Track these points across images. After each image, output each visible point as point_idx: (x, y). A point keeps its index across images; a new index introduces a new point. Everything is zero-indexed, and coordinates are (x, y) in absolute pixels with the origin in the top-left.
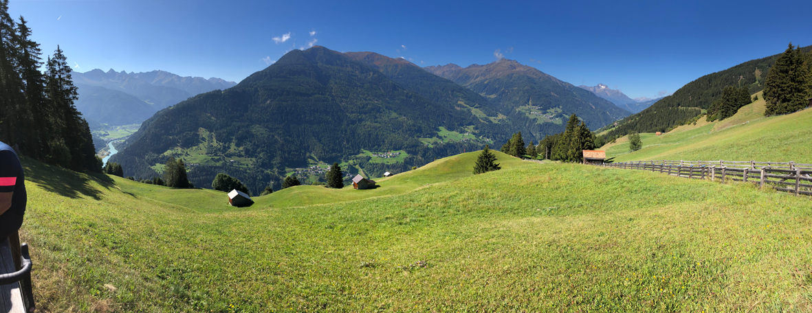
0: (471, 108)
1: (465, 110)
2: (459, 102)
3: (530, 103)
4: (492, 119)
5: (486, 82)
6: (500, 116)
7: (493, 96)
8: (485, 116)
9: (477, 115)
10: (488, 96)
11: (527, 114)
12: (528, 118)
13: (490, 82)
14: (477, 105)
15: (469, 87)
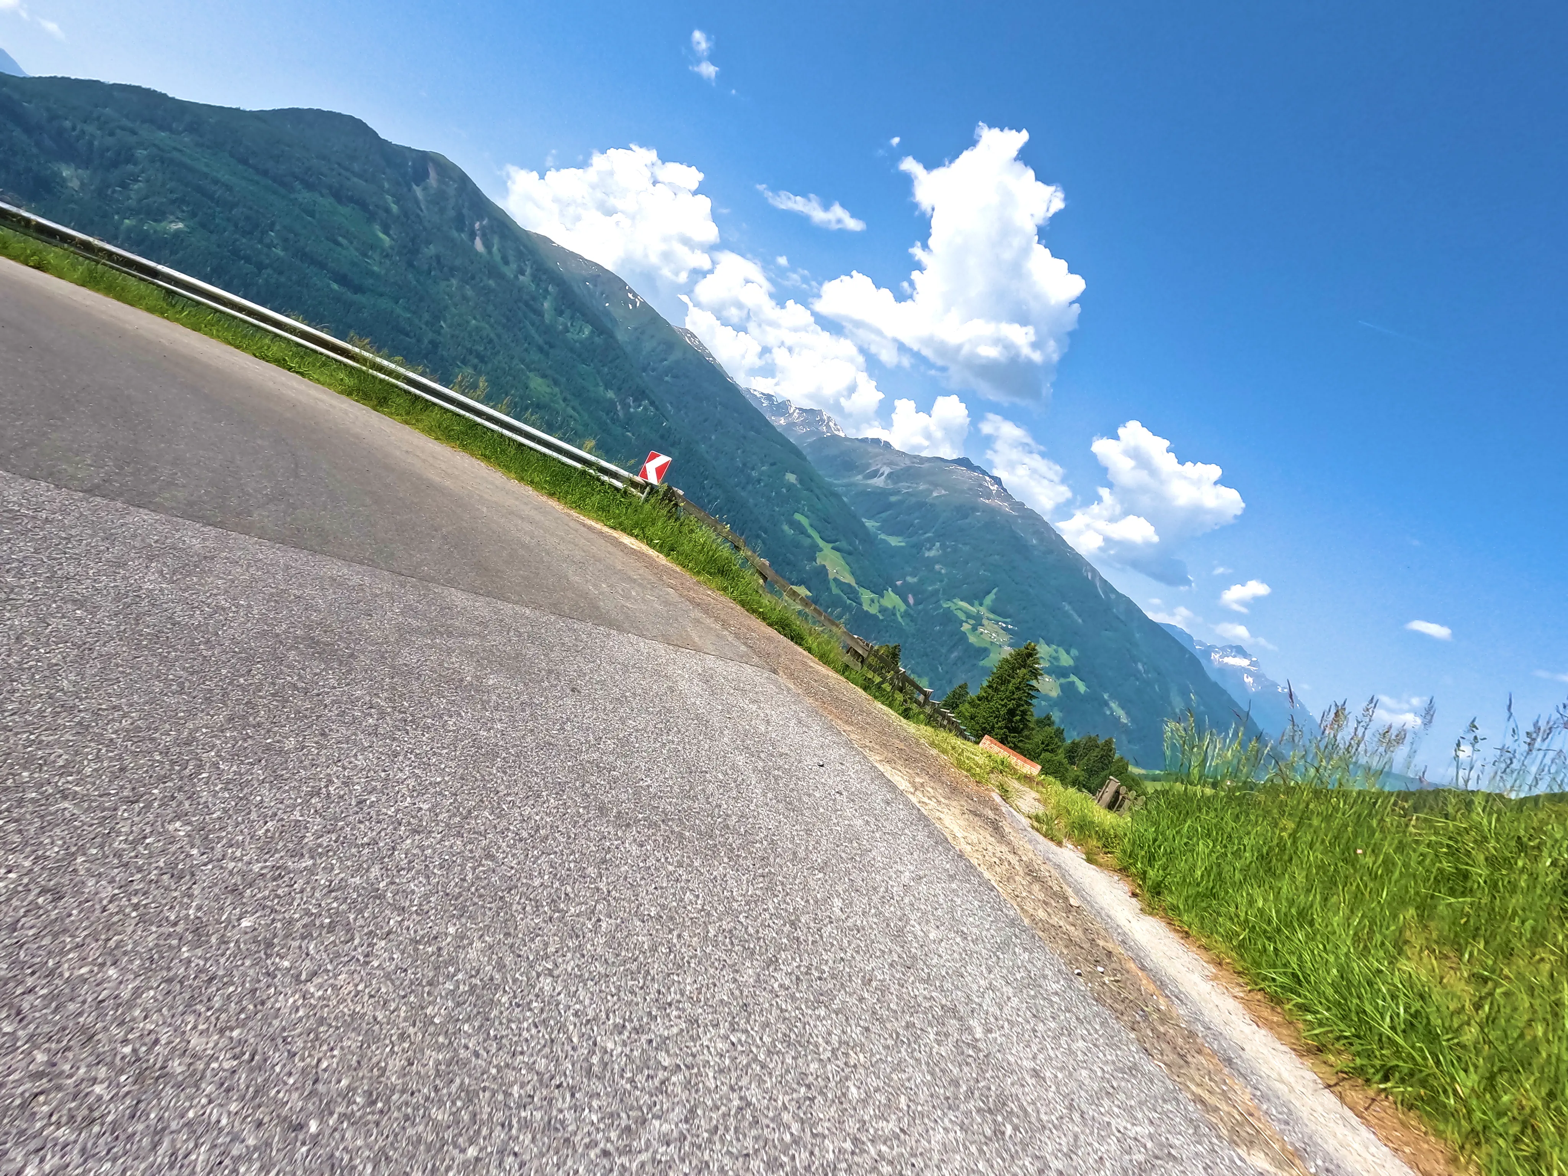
0: (821, 543)
1: (807, 542)
2: (798, 517)
3: (989, 600)
4: (866, 595)
5: (893, 499)
6: (891, 599)
7: (895, 541)
8: (848, 578)
9: (832, 572)
10: (883, 536)
11: (966, 627)
12: (963, 637)
13: (901, 502)
14: (843, 544)
15: (840, 490)
